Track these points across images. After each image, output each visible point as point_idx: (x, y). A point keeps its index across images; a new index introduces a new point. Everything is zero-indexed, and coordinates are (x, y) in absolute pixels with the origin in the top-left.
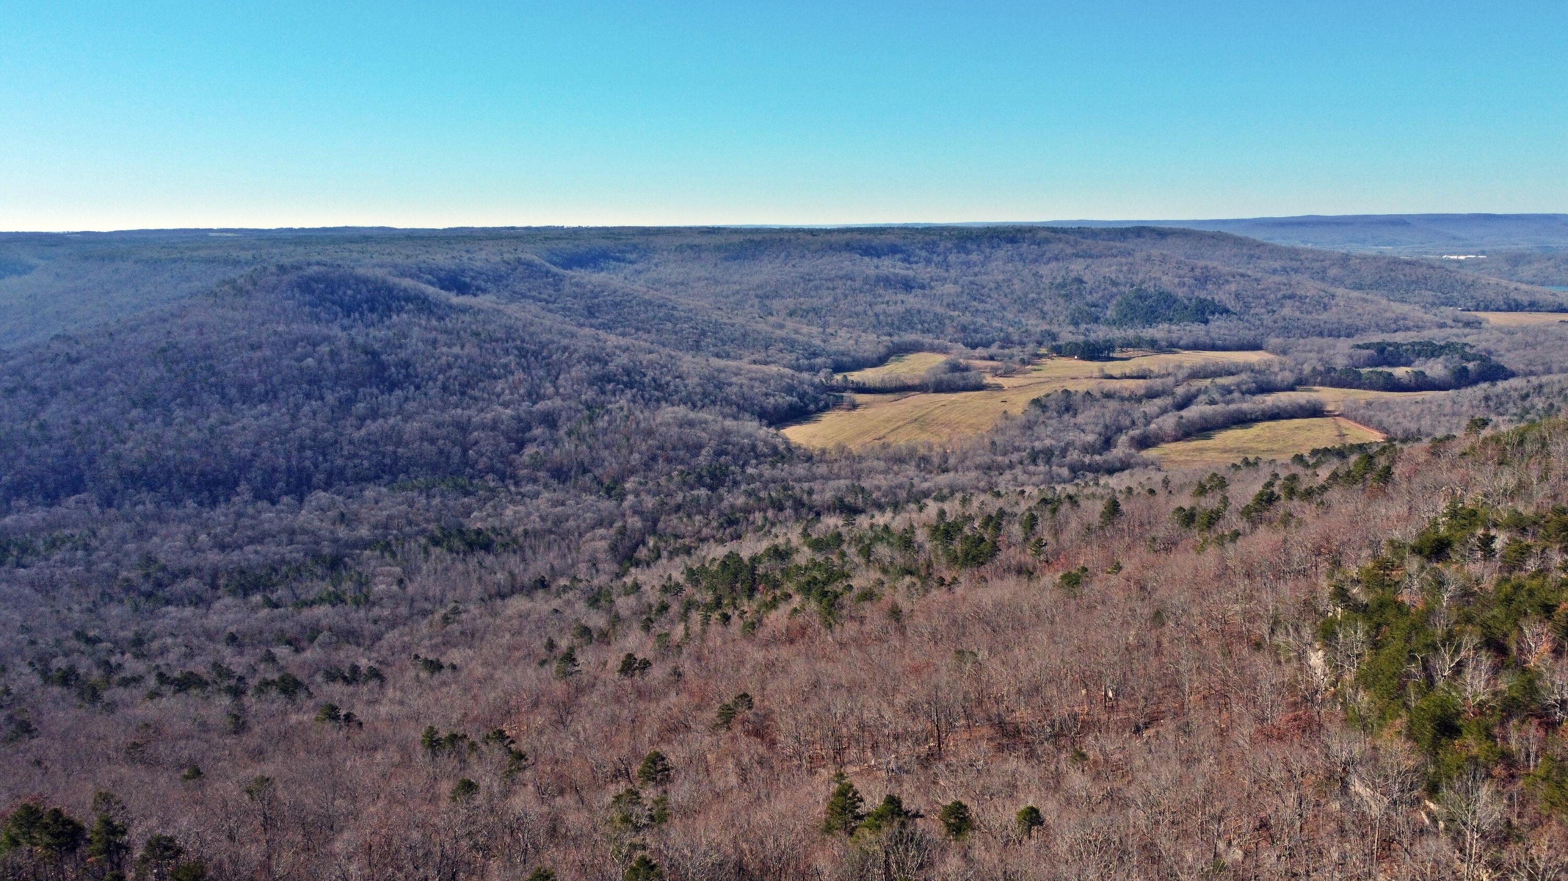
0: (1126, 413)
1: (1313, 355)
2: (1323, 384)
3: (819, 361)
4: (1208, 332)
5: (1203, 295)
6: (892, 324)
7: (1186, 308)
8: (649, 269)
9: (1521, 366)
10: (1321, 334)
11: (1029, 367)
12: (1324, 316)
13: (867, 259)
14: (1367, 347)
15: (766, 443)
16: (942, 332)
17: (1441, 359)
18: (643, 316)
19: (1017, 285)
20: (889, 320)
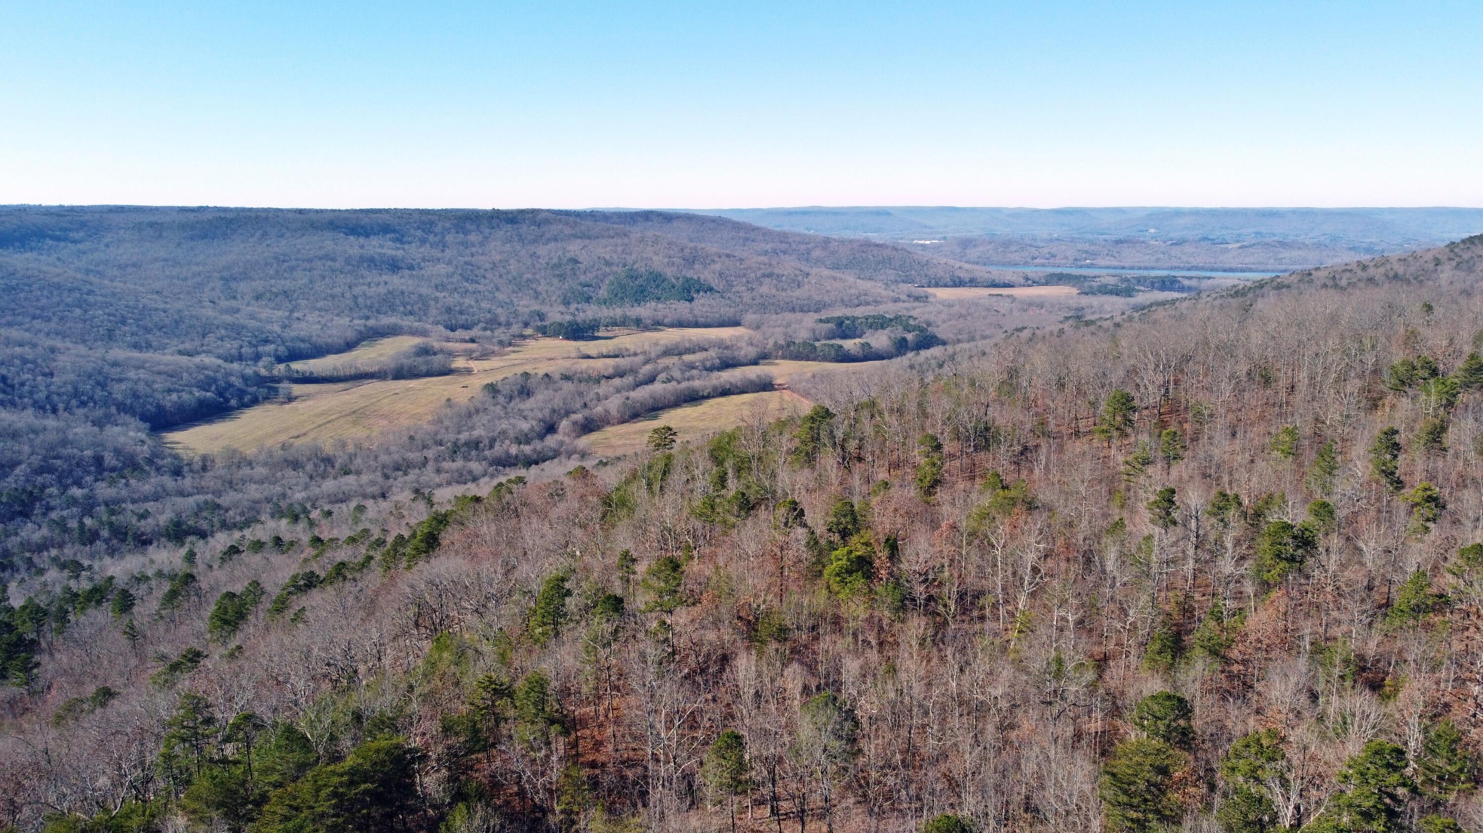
0: (581, 394)
1: (778, 330)
2: (783, 357)
3: (270, 348)
4: (691, 310)
5: (690, 274)
6: (371, 307)
7: (673, 287)
8: (97, 249)
9: (951, 336)
10: (793, 310)
11: (510, 348)
13: (352, 238)
14: (828, 321)
15: (118, 452)
16: (425, 314)
17: (888, 331)
18: (44, 301)
19: (513, 266)
20: (369, 302)
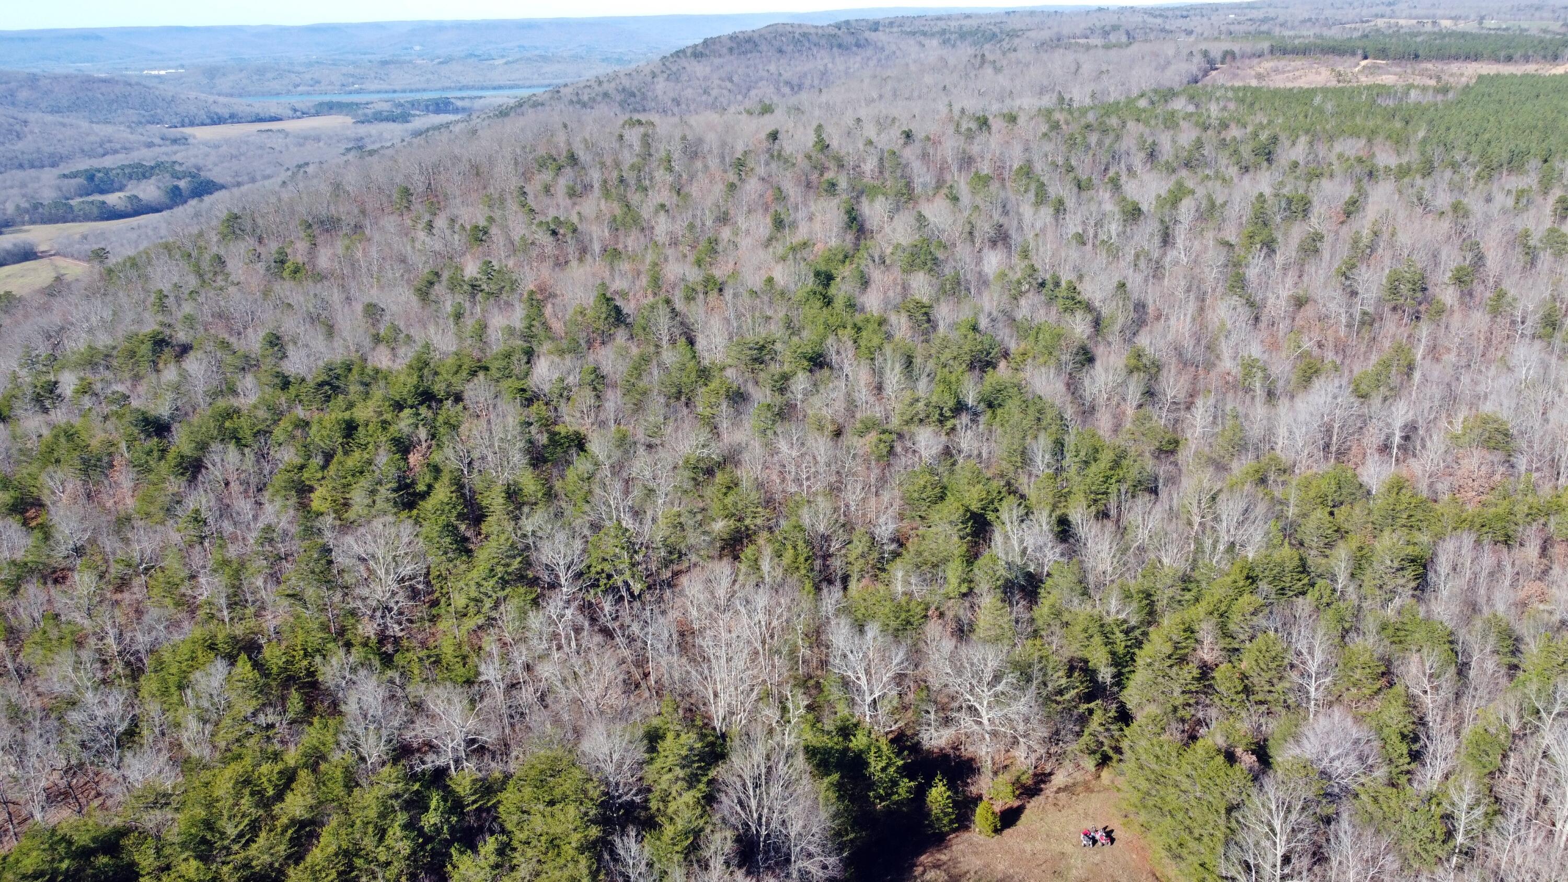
1: (15, 191)
2: (33, 222)
9: (229, 179)
10: (21, 166)
12: (20, 146)
14: (74, 175)
17: (153, 180)
